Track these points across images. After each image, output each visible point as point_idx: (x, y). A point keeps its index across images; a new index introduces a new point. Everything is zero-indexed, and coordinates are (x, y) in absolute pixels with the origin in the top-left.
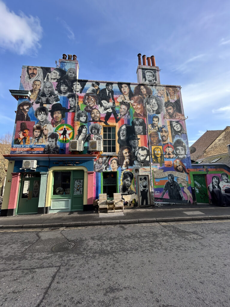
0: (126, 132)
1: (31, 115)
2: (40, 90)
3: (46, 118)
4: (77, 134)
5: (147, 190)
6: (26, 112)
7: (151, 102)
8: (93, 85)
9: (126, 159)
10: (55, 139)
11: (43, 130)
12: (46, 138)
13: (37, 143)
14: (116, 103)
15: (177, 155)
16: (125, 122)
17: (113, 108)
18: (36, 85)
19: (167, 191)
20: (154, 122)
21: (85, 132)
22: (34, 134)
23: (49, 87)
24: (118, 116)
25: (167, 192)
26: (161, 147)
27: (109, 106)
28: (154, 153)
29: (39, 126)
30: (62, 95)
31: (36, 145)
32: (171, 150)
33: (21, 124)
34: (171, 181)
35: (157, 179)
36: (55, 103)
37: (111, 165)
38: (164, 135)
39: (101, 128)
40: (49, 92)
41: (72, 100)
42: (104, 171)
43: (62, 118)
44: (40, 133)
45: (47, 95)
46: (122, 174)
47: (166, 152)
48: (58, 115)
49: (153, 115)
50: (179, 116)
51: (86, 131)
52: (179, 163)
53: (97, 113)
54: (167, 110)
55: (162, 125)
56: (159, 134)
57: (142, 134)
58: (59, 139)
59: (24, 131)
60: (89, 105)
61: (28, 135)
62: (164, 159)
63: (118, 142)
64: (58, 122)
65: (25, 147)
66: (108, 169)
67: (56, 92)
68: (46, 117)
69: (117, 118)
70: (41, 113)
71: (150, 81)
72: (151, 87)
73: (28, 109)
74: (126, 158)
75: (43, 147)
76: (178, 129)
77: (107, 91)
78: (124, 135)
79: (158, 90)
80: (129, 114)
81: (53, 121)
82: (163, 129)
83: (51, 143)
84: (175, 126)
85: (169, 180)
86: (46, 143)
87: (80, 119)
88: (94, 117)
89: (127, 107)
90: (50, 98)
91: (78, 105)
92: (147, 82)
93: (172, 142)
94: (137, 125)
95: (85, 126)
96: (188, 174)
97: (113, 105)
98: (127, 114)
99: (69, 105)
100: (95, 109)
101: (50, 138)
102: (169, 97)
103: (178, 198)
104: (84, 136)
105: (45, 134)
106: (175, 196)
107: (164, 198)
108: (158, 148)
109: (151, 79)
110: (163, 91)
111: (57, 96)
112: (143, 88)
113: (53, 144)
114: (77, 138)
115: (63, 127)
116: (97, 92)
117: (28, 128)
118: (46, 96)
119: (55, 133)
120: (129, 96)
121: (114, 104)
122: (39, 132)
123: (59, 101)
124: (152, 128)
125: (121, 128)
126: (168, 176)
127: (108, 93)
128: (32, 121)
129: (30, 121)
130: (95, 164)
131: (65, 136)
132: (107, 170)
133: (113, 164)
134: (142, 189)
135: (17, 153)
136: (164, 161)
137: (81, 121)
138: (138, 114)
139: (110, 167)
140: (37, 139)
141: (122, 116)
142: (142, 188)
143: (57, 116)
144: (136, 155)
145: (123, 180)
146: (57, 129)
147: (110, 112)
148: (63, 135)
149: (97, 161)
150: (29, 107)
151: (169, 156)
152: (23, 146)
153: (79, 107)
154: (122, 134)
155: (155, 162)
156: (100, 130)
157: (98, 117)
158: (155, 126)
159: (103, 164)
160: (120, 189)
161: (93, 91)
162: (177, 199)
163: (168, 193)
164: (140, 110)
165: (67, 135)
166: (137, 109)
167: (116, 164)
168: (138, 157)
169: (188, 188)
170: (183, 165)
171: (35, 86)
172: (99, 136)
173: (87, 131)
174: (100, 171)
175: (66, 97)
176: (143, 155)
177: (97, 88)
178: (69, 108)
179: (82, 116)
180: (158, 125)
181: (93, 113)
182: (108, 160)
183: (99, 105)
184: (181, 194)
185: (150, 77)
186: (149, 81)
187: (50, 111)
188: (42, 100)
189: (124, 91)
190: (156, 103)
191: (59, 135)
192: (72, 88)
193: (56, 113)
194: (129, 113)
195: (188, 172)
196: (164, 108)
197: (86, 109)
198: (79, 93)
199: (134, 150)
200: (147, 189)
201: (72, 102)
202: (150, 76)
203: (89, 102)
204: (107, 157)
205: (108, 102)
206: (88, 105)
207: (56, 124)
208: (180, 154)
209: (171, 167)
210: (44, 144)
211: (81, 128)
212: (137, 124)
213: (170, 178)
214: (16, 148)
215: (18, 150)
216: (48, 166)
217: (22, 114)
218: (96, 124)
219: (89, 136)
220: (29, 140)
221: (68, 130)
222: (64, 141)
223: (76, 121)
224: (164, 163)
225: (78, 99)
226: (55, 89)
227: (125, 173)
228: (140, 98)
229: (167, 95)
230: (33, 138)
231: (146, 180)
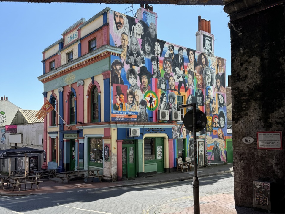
0: (191, 102)
2: (128, 46)
3: (136, 83)
4: (160, 102)
6: (119, 73)
7: (208, 73)
8: (169, 48)
10: (144, 106)
11: (135, 96)
12: (138, 105)
13: (131, 109)
14: (185, 72)
16: (191, 93)
17: (183, 77)
18: (124, 39)
19: (214, 154)
20: (208, 94)
21: (165, 100)
22: (128, 100)
23: (135, 45)
24: (186, 85)
28: (208, 122)
29: (131, 91)
30: (147, 57)
32: (217, 120)
33: (117, 87)
34: (216, 146)
35: (208, 144)
37: (183, 133)
38: (214, 106)
39: (175, 96)
40: (136, 51)
41: (155, 64)
43: (148, 84)
45: (134, 54)
46: (189, 140)
47: (214, 122)
48: (145, 80)
50: (223, 89)
52: (221, 132)
54: (216, 83)
55: (213, 98)
56: (211, 105)
57: (201, 105)
58: (148, 106)
59: (120, 96)
60: (167, 71)
61: (123, 100)
62: (212, 128)
64: (145, 88)
65: (122, 113)
67: (142, 52)
69: (186, 88)
70: (132, 76)
72: (208, 57)
73: (120, 69)
75: (136, 114)
76: (222, 101)
79: (212, 61)
80: (194, 85)
81: (141, 87)
83: (142, 110)
84: (220, 98)
87: (161, 86)
88: (171, 85)
89: (192, 76)
90: (137, 59)
91: (159, 70)
94: (198, 96)
95: (165, 94)
96: (225, 140)
97: (184, 74)
99: (153, 70)
100: (171, 76)
101: (141, 105)
102: (219, 70)
103: (219, 160)
105: (137, 101)
106: (217, 158)
109: (209, 49)
110: (215, 63)
111: (142, 57)
112: (203, 58)
114: (160, 106)
116: (172, 57)
117: (123, 93)
118: (134, 56)
119: (144, 99)
120: (194, 66)
122: (132, 98)
123: (145, 63)
124: (207, 100)
125: (188, 98)
127: (180, 60)
128: (125, 85)
129: (123, 84)
131: (151, 104)
132: (180, 137)
134: (200, 153)
135: (117, 120)
137: (162, 89)
138: (199, 84)
140: (131, 105)
141: (189, 86)
143: (144, 81)
145: (190, 146)
146: (145, 96)
148: (150, 103)
149: (174, 129)
150: (121, 67)
151: (216, 126)
153: (160, 73)
155: (208, 130)
156: (175, 99)
157: (173, 85)
158: (209, 98)
159: (178, 132)
160: (188, 153)
161: (170, 55)
163: (214, 156)
164: (200, 81)
166: (199, 79)
167: (185, 132)
170: (223, 133)
171: (123, 41)
172: (175, 105)
173: (167, 100)
174: (176, 138)
177: (172, 52)
179: (162, 83)
180: (211, 97)
181: (170, 80)
184: (220, 156)
185: (208, 46)
186: (207, 50)
187: (138, 75)
188: (131, 61)
189: (191, 59)
190: (210, 74)
191: (147, 102)
192: (154, 50)
193: (143, 78)
194: (193, 83)
195: (225, 139)
197: (165, 76)
198: (159, 56)
200: (203, 153)
201: (154, 66)
202: (208, 44)
203: (167, 68)
204: (180, 125)
205: (180, 70)
207: (144, 90)
208: (221, 123)
209: (216, 134)
210: (137, 111)
212: (198, 94)
213: (215, 143)
214: (115, 114)
215: (118, 116)
216: (143, 133)
217: (116, 76)
218: (172, 93)
219: (168, 105)
220: (125, 107)
221: (153, 97)
222: (151, 109)
223: (158, 88)
224: (213, 131)
225: (159, 63)
226: (140, 48)
227: (191, 140)
228: (201, 68)
229: (218, 68)
230: (128, 104)
231: (202, 146)
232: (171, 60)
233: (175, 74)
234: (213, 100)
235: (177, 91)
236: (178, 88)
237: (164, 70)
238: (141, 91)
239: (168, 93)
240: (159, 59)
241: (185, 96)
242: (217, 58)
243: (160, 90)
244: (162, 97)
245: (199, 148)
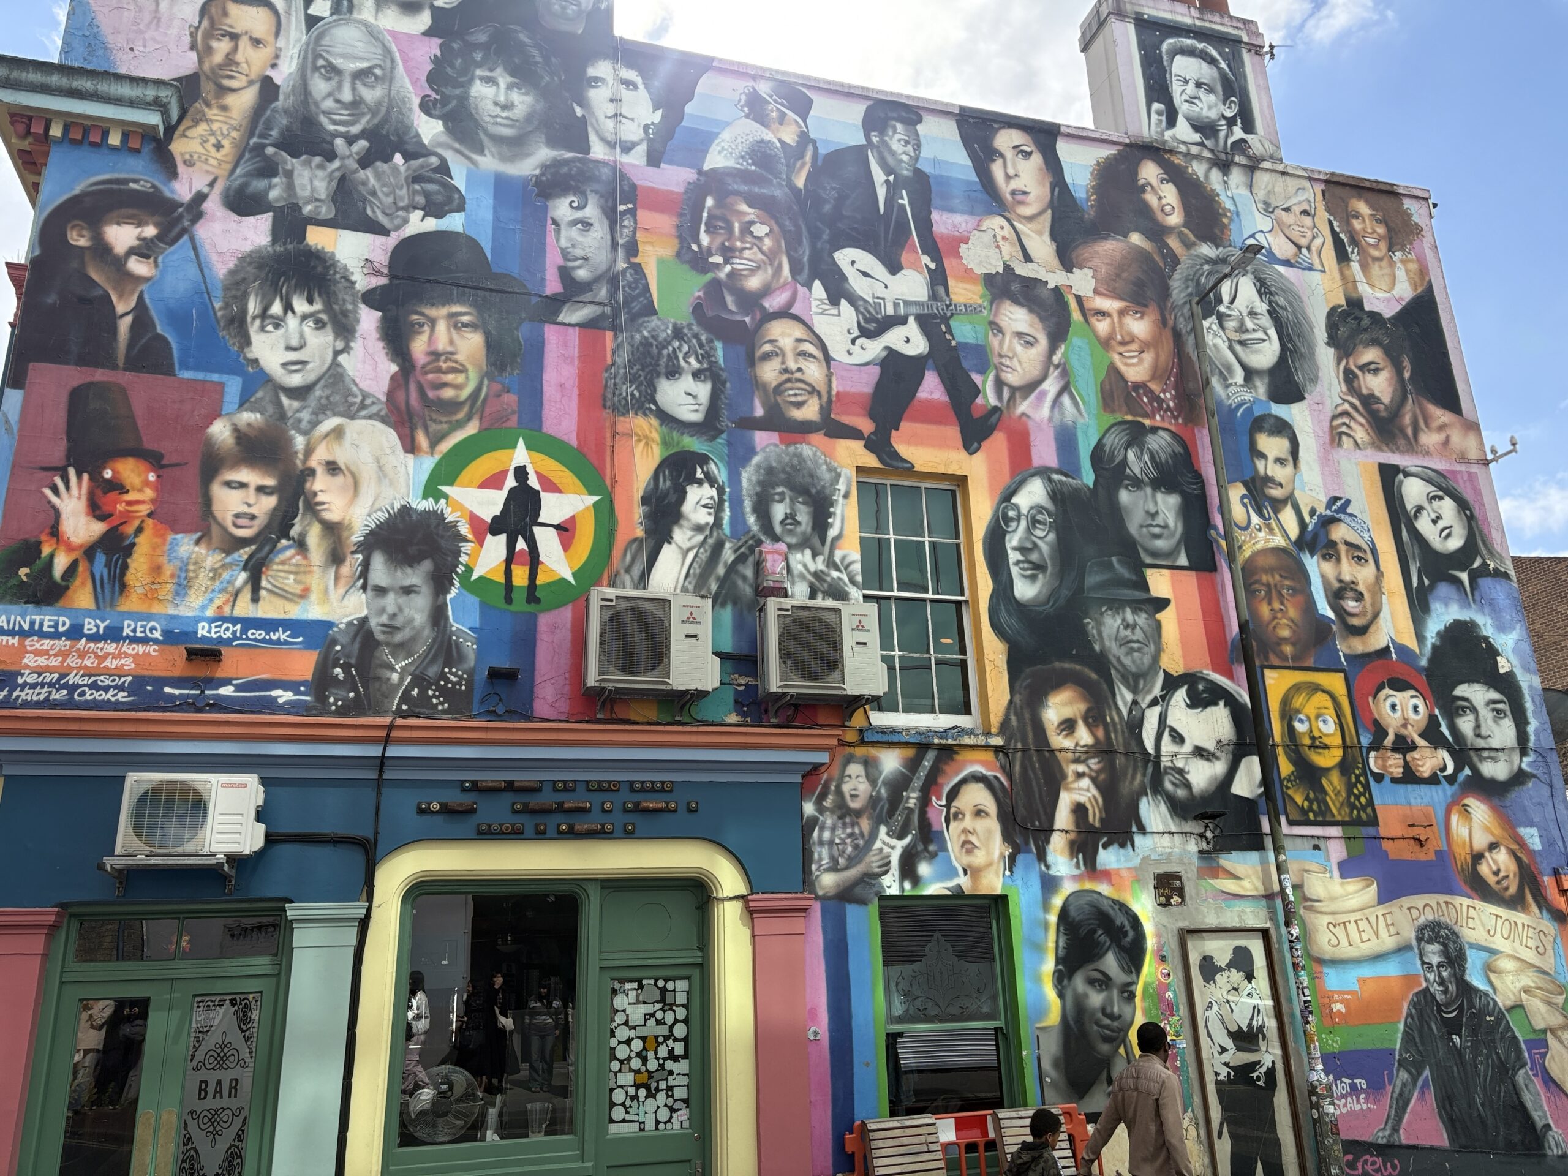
0: (1052, 537)
1: (178, 318)
2: (268, 89)
3: (335, 364)
4: (640, 532)
5: (1271, 1073)
6: (125, 277)
7: (1226, 298)
8: (755, 108)
9: (1071, 777)
10: (427, 565)
11: (312, 472)
12: (336, 558)
13: (246, 595)
14: (951, 282)
15: (1462, 752)
16: (1045, 453)
17: (931, 324)
18: (234, 37)
19: (1427, 1072)
20: (1260, 465)
21: (705, 517)
22: (216, 508)
23: (360, 75)
24: (976, 391)
25: (1426, 1079)
26: (1335, 682)
27: (896, 305)
28: (1291, 730)
29: (261, 430)
30: (489, 162)
31: (234, 621)
32: (1415, 707)
33: (77, 397)
34: (1442, 982)
35: (1334, 962)
36: (418, 224)
37: (953, 837)
38: (1347, 577)
39: (842, 486)
40: (364, 121)
41: (579, 214)
42: (894, 891)
43: (491, 376)
44: (270, 502)
45: (339, 142)
46: (1053, 918)
47: (1380, 732)
49: (1249, 410)
50: (1441, 428)
51: (718, 508)
52: (1487, 829)
53: (804, 354)
54: (1350, 378)
55: (1325, 500)
56: (1317, 568)
57: (1183, 561)
58: (469, 570)
59: (108, 474)
60: (733, 274)
61: (144, 509)
62: (1367, 787)
63: (995, 626)
64: (453, 405)
65: (113, 634)
66: (924, 869)
67: (429, 129)
68: (337, 353)
69: (976, 414)
70: (288, 307)
71: (1204, 128)
72: (1215, 176)
73: (144, 250)
74: (1071, 769)
75: (308, 645)
76: (1447, 533)
77: (879, 176)
78: (1039, 567)
79: (1267, 204)
80: (1065, 389)
81: (401, 396)
82: (1340, 533)
83: (390, 601)
84: (1420, 509)
85: (1431, 977)
86: (342, 606)
87: (660, 397)
88: (778, 390)
89: (1042, 319)
90: (368, 175)
91: (638, 269)
92: (1183, 131)
93: (1412, 643)
94: (1137, 483)
95: (704, 460)
97: (934, 296)
98: (1051, 386)
99: (553, 260)
100: (784, 314)
101: (378, 562)
102: (1355, 266)
103: (1517, 1138)
104: (704, 556)
105: (327, 516)
106: (1490, 1121)
107: (1404, 1138)
108: (1316, 688)
109: (1213, 114)
110: (1308, 221)
111: (434, 161)
112: (1154, 181)
113: (411, 621)
114: (636, 571)
115: (501, 454)
116: (791, 168)
117: (148, 444)
118: (330, 155)
119: (427, 505)
120: (1053, 236)
121: (941, 290)
122: (261, 489)
123: (461, 208)
124: (1255, 519)
125: (1007, 497)
126: (1419, 939)
127: (881, 193)
128: (187, 375)
129: (169, 371)
130: (813, 822)
131: (521, 545)
132: (916, 880)
133: (968, 822)
134: (1226, 1058)
135: (27, 695)
136: (1370, 802)
137: (666, 418)
138: (1137, 386)
139: (944, 849)
140: (244, 553)
141: (1012, 397)
142: (1223, 1050)
143: (442, 343)
144: (1150, 747)
145: (1062, 978)
147: (911, 350)
148: (502, 538)
149: (823, 796)
150: (159, 237)
151: (1407, 766)
152: (90, 626)
153: (647, 289)
154: (1021, 549)
155: (1304, 812)
156: (838, 510)
157: (813, 391)
158: (1277, 505)
159: (878, 822)
160: (1047, 1065)
161: (760, 154)
162: (1510, 1146)
163: (1431, 1097)
164: (1148, 357)
165: (547, 540)
166: (1123, 343)
167: (992, 826)
168: (1165, 762)
170: (1518, 840)
171: (222, 47)
172: (831, 564)
173: (727, 514)
174: (858, 891)
175: (525, 181)
176: (1210, 746)
177: (789, 136)
178: (553, 286)
179: (673, 372)
180: (1298, 494)
181: (767, 348)
182: (917, 783)
183: (818, 289)
184: (1527, 1099)
185: (1201, 93)
186: (1196, 128)
187: (371, 298)
188: (290, 187)
189: (1015, 184)
190: (1262, 307)
191: (464, 529)
192: (579, 111)
193: (433, 322)
194: (1065, 372)
196: (1325, 356)
197: (710, 313)
198: (636, 159)
199: (1129, 697)
200: (1267, 1061)
201: (574, 232)
202: (1199, 85)
203: (728, 253)
204: (910, 753)
205: (894, 268)
206: (722, 275)
207: (433, 427)
208: (1481, 743)
209: (1432, 856)
210: (314, 611)
211: (675, 479)
212: (1137, 471)
213: (1434, 953)
214: (14, 641)
215: (42, 661)
216: (371, 837)
217: (84, 300)
218: (799, 456)
219: (741, 559)
220: (157, 569)
221: (550, 486)
222: (519, 597)
223: (622, 409)
224: (1374, 822)
225: (632, 212)
226: (416, 101)
227: (1073, 912)
228: (1141, 255)
229: (1342, 256)
230: (201, 550)
231: (1250, 977)
232: (776, 192)
233: (834, 301)
234: (1327, 522)
235: (853, 433)
236: (872, 416)
237: (699, 262)
238: (389, 437)
239: (751, 451)
240: (638, 182)
241: (962, 481)
242: (1319, 187)
243: (645, 425)
244: (665, 484)
245: (1210, 1006)
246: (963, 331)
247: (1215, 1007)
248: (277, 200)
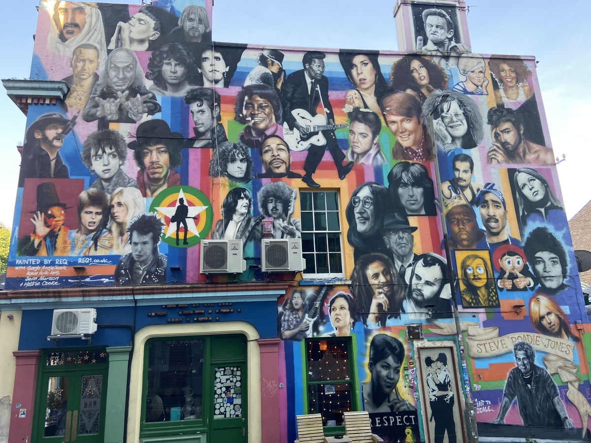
0: (372, 207)
2: (96, 77)
3: (119, 169)
4: (222, 217)
5: (452, 399)
6: (53, 147)
7: (445, 110)
8: (263, 61)
9: (377, 294)
10: (151, 234)
11: (113, 206)
12: (121, 234)
13: (93, 248)
14: (335, 117)
15: (537, 278)
16: (370, 177)
17: (326, 133)
18: (84, 61)
19: (516, 398)
20: (457, 174)
21: (244, 210)
22: (83, 221)
23: (124, 68)
24: (344, 156)
25: (515, 401)
26: (485, 254)
27: (314, 128)
28: (465, 274)
29: (96, 194)
30: (169, 93)
31: (89, 257)
32: (518, 262)
33: (40, 188)
34: (524, 365)
35: (479, 358)
36: (146, 118)
37: (332, 317)
38: (491, 214)
39: (293, 195)
40: (127, 84)
41: (200, 108)
42: (310, 336)
43: (170, 168)
44: (100, 217)
45: (119, 93)
46: (369, 344)
47: (503, 272)
48: (158, 157)
49: (453, 153)
50: (536, 152)
51: (249, 207)
52: (547, 307)
53: (280, 149)
54: (497, 136)
55: (483, 185)
56: (479, 211)
57: (423, 212)
58: (165, 235)
59: (50, 212)
60: (254, 124)
61: (61, 223)
62: (496, 293)
63: (350, 241)
64: (159, 180)
65: (53, 264)
66: (321, 328)
67: (149, 84)
68: (120, 165)
69: (344, 165)
70: (104, 152)
71: (439, 44)
72: (443, 62)
73: (58, 137)
74: (377, 291)
75: (113, 263)
76: (536, 193)
77: (308, 80)
78: (367, 219)
79: (464, 70)
80: (379, 152)
81: (141, 178)
82: (489, 197)
83: (139, 247)
84: (524, 185)
85: (520, 363)
86: (124, 250)
87: (228, 170)
88: (271, 163)
89: (370, 127)
90: (129, 103)
91: (221, 125)
92: (430, 46)
93: (518, 238)
94: (406, 185)
95: (244, 190)
96: (577, 340)
97: (329, 123)
98: (373, 152)
99: (191, 126)
100: (273, 135)
101: (135, 234)
102: (501, 91)
103: (553, 422)
104: (244, 224)
105: (118, 220)
106: (542, 415)
107: (505, 422)
108: (477, 257)
109: (443, 38)
110: (482, 75)
111: (150, 95)
112: (417, 68)
113: (146, 253)
114: (220, 231)
115: (175, 195)
116: (276, 83)
117: (61, 202)
118: (116, 98)
119: (149, 214)
120: (376, 94)
121: (331, 120)
122: (97, 213)
123: (160, 111)
124: (454, 194)
125: (355, 194)
126: (515, 349)
127: (309, 87)
129: (67, 177)
130: (282, 314)
131: (182, 225)
132: (318, 332)
133: (338, 311)
134: (435, 393)
135: (28, 284)
136: (498, 299)
137: (231, 177)
138: (407, 148)
139: (328, 321)
140: (92, 235)
141: (358, 157)
142: (434, 390)
143: (155, 159)
144: (408, 282)
145: (372, 365)
146: (157, 203)
147: (320, 144)
148: (175, 223)
149: (286, 304)
150: (63, 133)
151: (513, 284)
152: (46, 262)
153: (224, 132)
154: (360, 213)
155: (469, 302)
156: (292, 204)
157: (283, 162)
158: (463, 188)
159: (305, 312)
160: (365, 396)
161: (265, 78)
162: (549, 425)
163: (517, 407)
164: (412, 137)
165: (190, 223)
166: (402, 133)
167: (347, 312)
168: (414, 287)
169: (581, 389)
170: (560, 311)
171: (80, 65)
172: (290, 223)
173: (252, 208)
174: (298, 336)
175: (182, 98)
176: (432, 280)
177: (275, 69)
178: (192, 135)
179: (233, 160)
180: (472, 184)
181: (267, 148)
182: (319, 299)
183: (285, 125)
184: (558, 408)
185: (438, 30)
186: (435, 44)
187: (131, 146)
188: (103, 110)
189: (361, 77)
190: (461, 112)
191: (163, 221)
192: (200, 71)
193: (151, 152)
194: (378, 145)
195: (576, 334)
196: (487, 128)
197: (246, 138)
198: (220, 85)
199: (400, 264)
200: (451, 394)
201: (199, 115)
202: (437, 27)
203: (253, 116)
204: (317, 288)
205: (313, 114)
206: (251, 124)
207: (152, 187)
208: (546, 274)
209: (522, 318)
210: (115, 252)
211: (234, 198)
212: (406, 180)
213: (521, 354)
214: (24, 268)
215: (32, 274)
216: (133, 326)
217: (41, 156)
218: (278, 186)
219: (257, 224)
220: (65, 242)
221: (191, 204)
222: (181, 243)
223: (216, 175)
224: (498, 306)
225: (219, 105)
226: (144, 75)
227: (376, 342)
228: (412, 98)
229: (496, 87)
230: (79, 235)
231: (445, 364)
232: (270, 91)
233: (291, 129)
234: (484, 193)
235: (298, 176)
236: (305, 169)
237: (242, 120)
238: (138, 192)
240: (221, 94)
241: (338, 190)
242: (487, 61)
243: (223, 180)
244: (230, 200)
245: (429, 375)
246: (339, 135)
247: (431, 375)
248: (99, 115)
